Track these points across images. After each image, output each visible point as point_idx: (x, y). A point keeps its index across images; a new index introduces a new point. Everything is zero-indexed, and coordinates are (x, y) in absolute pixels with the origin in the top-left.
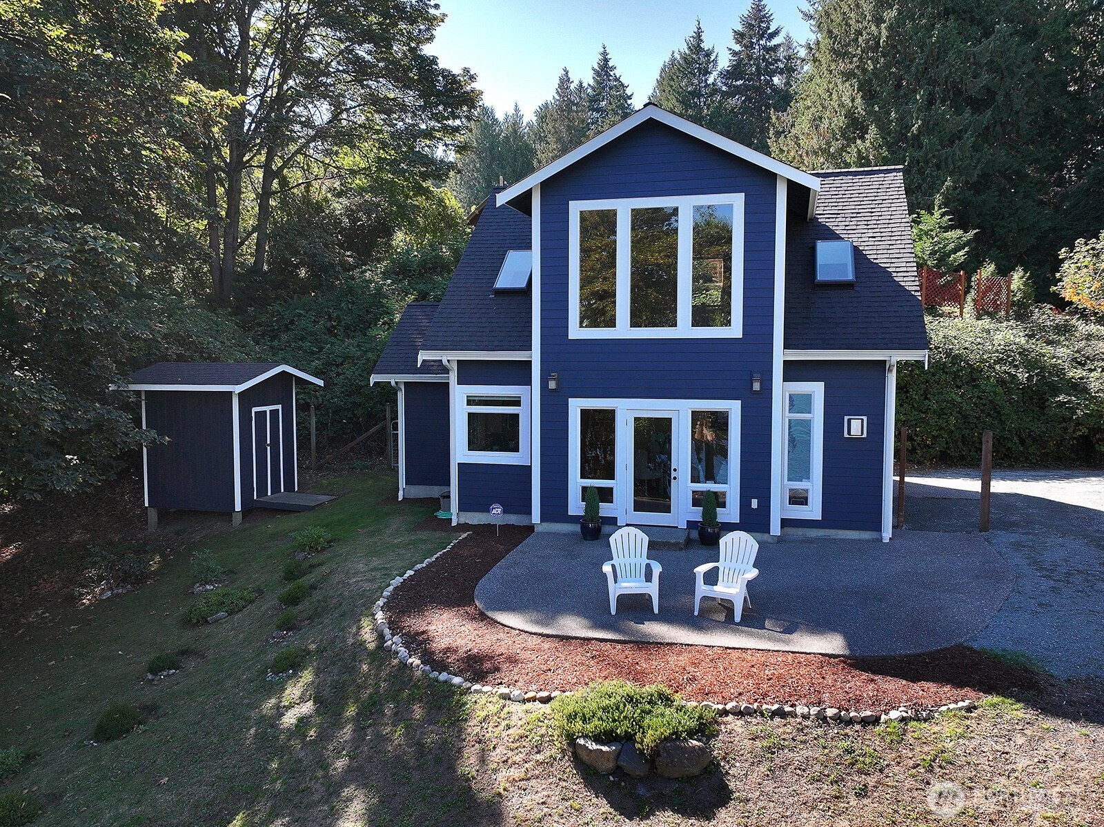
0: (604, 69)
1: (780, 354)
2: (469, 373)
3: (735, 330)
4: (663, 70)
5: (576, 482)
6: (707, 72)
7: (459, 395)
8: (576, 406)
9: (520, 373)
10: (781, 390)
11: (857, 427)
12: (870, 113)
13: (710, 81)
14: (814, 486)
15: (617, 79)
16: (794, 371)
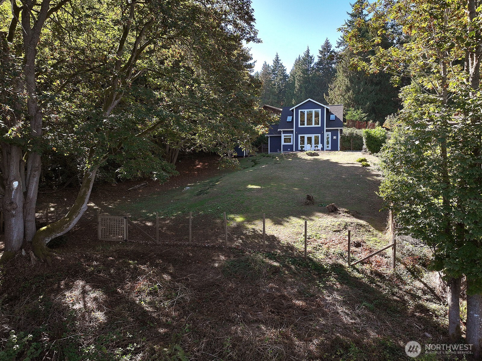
0: (277, 60)
1: (325, 129)
2: (285, 132)
3: (320, 126)
4: (296, 61)
5: (299, 145)
6: (311, 63)
7: (283, 136)
8: (299, 136)
9: (292, 132)
10: (326, 134)
11: (335, 137)
12: (352, 86)
13: (312, 66)
14: (330, 145)
15: (281, 64)
16: (327, 131)
